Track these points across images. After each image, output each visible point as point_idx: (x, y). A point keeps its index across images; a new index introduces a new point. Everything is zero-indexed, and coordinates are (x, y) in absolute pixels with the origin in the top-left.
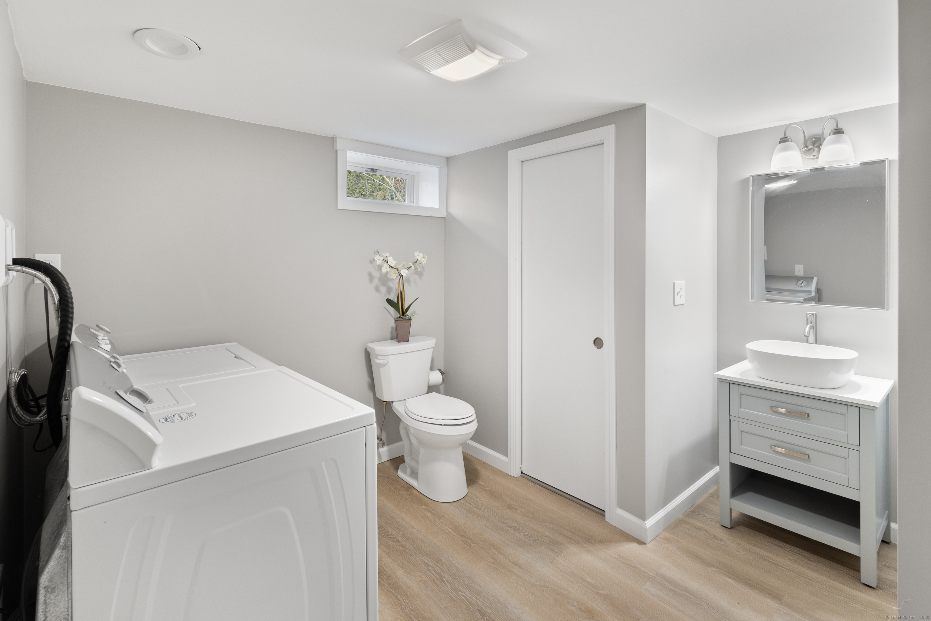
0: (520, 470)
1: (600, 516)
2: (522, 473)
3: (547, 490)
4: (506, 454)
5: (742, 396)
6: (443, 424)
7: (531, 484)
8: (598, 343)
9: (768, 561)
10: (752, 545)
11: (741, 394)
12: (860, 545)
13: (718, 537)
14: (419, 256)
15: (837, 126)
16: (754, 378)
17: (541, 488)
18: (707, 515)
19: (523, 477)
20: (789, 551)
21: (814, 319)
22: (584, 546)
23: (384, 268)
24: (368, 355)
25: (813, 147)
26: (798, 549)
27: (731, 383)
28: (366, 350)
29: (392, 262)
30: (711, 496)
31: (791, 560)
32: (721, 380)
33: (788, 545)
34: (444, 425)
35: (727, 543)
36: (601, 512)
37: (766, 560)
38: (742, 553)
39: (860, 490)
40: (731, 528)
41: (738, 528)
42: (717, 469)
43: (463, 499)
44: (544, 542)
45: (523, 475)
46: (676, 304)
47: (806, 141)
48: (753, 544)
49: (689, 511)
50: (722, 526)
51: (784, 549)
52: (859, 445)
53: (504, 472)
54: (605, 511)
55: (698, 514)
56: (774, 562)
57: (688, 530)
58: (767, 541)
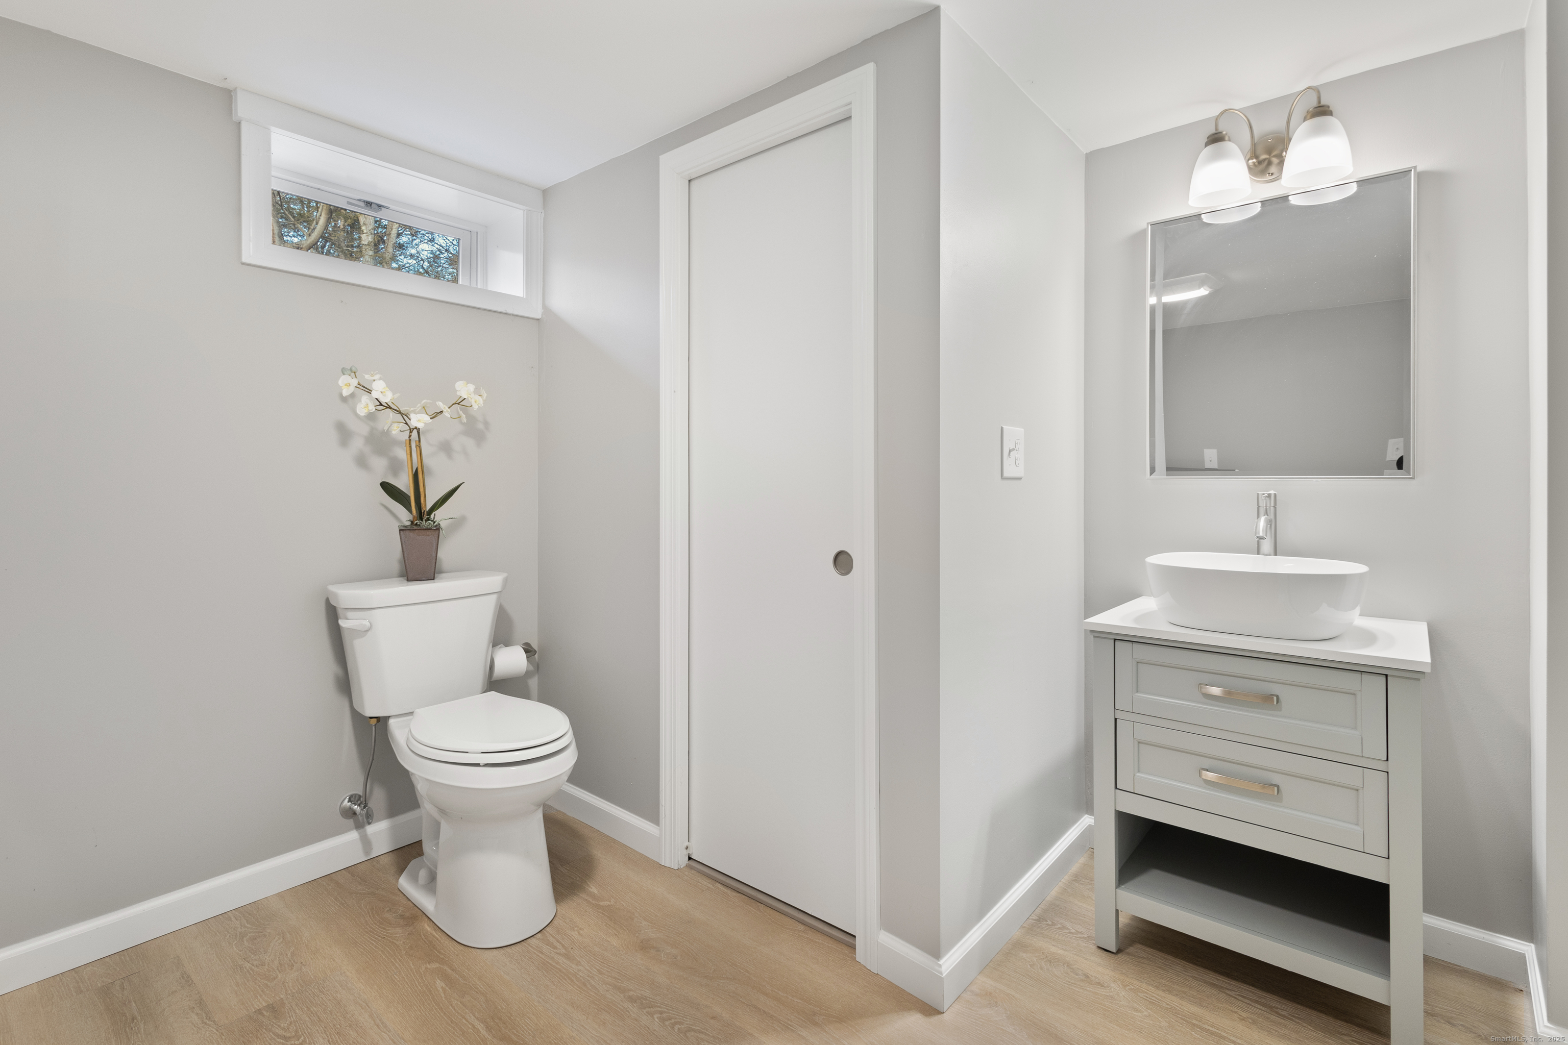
0: (686, 853)
1: (846, 950)
2: (690, 858)
3: (739, 895)
4: (654, 816)
5: (1140, 665)
6: (482, 762)
7: (706, 883)
8: (842, 561)
9: (1200, 1028)
10: (1164, 991)
11: (1138, 662)
12: (1390, 980)
13: (1093, 978)
14: (464, 389)
15: (1319, 102)
16: (1163, 628)
17: (726, 890)
18: (1068, 925)
19: (691, 868)
20: (1237, 997)
21: (1272, 505)
22: (799, 1035)
23: (362, 406)
24: (332, 613)
25: (1268, 157)
26: (1252, 989)
27: (1118, 639)
28: (327, 600)
29: (381, 390)
30: (1075, 881)
31: (1243, 1020)
32: (1098, 635)
33: (1233, 983)
34: (487, 765)
35: (1112, 990)
36: (847, 940)
37: (1194, 1025)
38: (1145, 1013)
39: (1388, 858)
40: (1119, 951)
41: (1131, 950)
42: (1087, 820)
43: (539, 935)
44: (706, 1034)
45: (691, 863)
46: (1005, 475)
47: (1254, 145)
48: (1164, 989)
49: (1033, 920)
50: (1099, 947)
51: (1227, 992)
52: (1387, 760)
53: (652, 860)
54: (855, 937)
55: (1050, 923)
56: (1211, 1029)
57: (1031, 965)
58: (1192, 977)
